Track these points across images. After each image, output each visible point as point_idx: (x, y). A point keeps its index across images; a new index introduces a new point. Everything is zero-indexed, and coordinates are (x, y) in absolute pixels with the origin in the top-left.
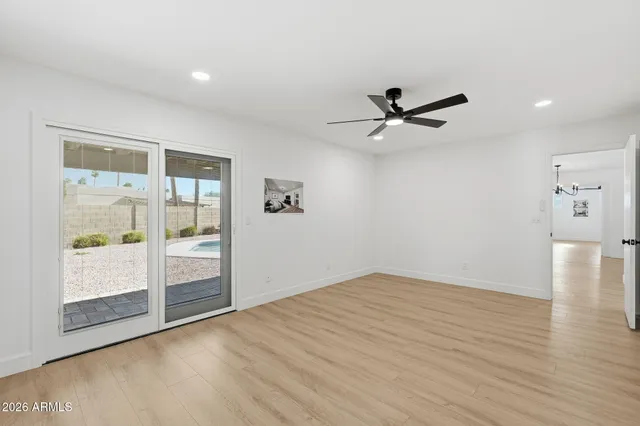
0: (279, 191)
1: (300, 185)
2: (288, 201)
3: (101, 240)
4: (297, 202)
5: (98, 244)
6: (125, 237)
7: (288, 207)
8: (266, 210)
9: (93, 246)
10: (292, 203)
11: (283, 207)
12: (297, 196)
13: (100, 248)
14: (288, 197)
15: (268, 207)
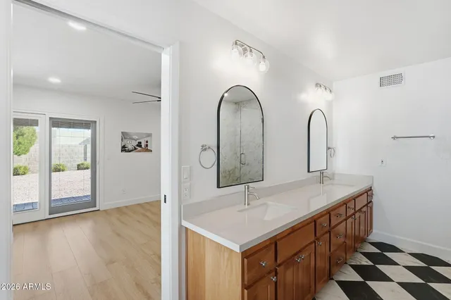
0: (134, 139)
1: (149, 135)
2: (139, 145)
3: (61, 167)
4: (147, 145)
5: (59, 171)
6: (78, 165)
7: (139, 148)
8: (122, 151)
9: (56, 171)
10: (143, 146)
11: (135, 149)
12: (147, 142)
13: (61, 172)
14: (140, 143)
15: (124, 149)
